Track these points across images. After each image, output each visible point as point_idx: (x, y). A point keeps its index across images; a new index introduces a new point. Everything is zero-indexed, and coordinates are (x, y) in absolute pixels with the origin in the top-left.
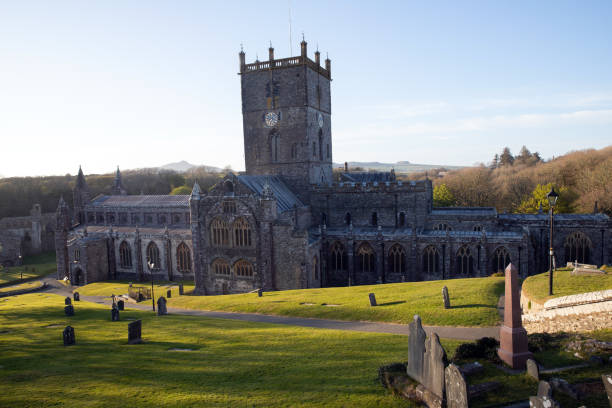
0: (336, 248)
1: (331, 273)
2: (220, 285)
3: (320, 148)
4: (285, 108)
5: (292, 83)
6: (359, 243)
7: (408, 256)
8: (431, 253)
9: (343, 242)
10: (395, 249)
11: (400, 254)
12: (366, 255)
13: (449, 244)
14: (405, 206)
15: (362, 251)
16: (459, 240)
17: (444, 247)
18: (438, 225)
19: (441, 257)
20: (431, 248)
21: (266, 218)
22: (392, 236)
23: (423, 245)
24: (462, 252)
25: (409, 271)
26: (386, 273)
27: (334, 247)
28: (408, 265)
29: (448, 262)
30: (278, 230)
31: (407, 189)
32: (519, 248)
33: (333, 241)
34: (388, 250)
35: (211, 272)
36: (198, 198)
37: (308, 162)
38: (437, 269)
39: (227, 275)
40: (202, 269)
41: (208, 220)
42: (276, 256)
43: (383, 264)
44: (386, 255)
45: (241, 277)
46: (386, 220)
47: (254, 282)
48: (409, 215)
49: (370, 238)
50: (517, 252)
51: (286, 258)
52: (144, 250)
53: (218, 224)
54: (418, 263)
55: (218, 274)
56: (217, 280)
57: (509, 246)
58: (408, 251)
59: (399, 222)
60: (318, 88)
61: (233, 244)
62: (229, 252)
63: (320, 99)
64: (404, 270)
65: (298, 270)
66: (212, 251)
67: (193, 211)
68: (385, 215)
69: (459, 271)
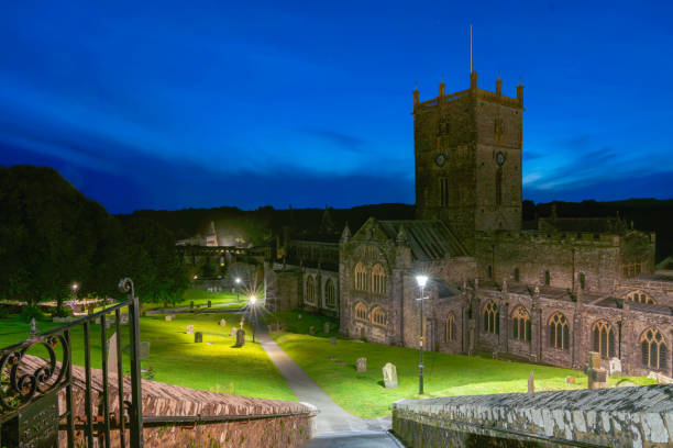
0: (489, 307)
1: (481, 335)
3: (498, 189)
4: (453, 146)
5: (460, 119)
6: (514, 305)
7: (571, 329)
8: (604, 330)
9: (496, 301)
10: (556, 318)
11: (563, 325)
12: (522, 320)
13: (629, 322)
14: (584, 264)
15: (517, 314)
16: (642, 318)
17: (620, 324)
18: (631, 295)
19: (617, 338)
20: (604, 323)
21: (398, 266)
22: (552, 302)
23: (592, 318)
24: (650, 335)
25: (571, 349)
26: (543, 346)
27: (486, 307)
28: (571, 341)
29: (623, 346)
30: (408, 280)
31: (588, 243)
33: (484, 299)
34: (547, 318)
35: (353, 315)
36: (346, 241)
37: (475, 206)
38: (612, 354)
39: (366, 320)
40: (346, 310)
41: (352, 263)
42: (406, 307)
43: (540, 334)
44: (544, 324)
45: (376, 324)
46: (561, 281)
47: (386, 331)
48: (590, 277)
49: (525, 299)
51: (415, 310)
52: (323, 286)
53: (360, 268)
54: (585, 340)
55: (359, 319)
56: (357, 323)
58: (572, 323)
59: (577, 284)
60: (497, 121)
61: (372, 289)
62: (368, 298)
63: (500, 133)
64: (566, 346)
65: (424, 326)
66: (355, 293)
67: (341, 253)
68: (559, 273)
69: (644, 362)
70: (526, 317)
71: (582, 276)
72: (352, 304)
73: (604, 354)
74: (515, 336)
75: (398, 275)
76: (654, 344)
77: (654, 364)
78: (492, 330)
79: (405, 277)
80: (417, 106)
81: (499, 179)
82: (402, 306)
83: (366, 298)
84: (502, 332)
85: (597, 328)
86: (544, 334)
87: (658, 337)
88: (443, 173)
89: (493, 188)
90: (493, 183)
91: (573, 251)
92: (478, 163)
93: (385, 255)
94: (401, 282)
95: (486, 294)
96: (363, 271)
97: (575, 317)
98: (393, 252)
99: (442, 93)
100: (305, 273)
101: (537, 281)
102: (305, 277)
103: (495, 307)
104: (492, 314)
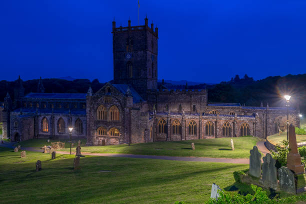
0: (161, 122)
1: (158, 135)
2: (101, 141)
4: (136, 51)
5: (140, 38)
6: (173, 120)
7: (198, 126)
8: (210, 125)
9: (165, 119)
10: (191, 123)
11: (194, 126)
12: (177, 126)
13: (219, 121)
14: (196, 102)
15: (174, 124)
16: (223, 119)
17: (216, 122)
18: (212, 112)
19: (215, 127)
20: (210, 123)
21: (128, 106)
22: (190, 117)
23: (206, 121)
24: (225, 125)
25: (198, 134)
26: (186, 135)
28: (198, 131)
29: (218, 130)
30: (133, 113)
31: (197, 93)
32: (254, 123)
33: (160, 119)
34: (188, 124)
35: (96, 134)
36: (91, 95)
37: (147, 78)
38: (213, 134)
39: (105, 136)
40: (92, 132)
41: (96, 106)
42: (132, 126)
43: (185, 130)
44: (187, 126)
45: (112, 136)
46: (186, 109)
47: (120, 139)
48: (197, 106)
49: (179, 117)
50: (252, 125)
51: (138, 127)
52: (56, 122)
53: (101, 109)
54: (203, 130)
55: (100, 135)
56: (99, 138)
57: (249, 122)
58: (198, 124)
59: (192, 109)
60: (152, 42)
61: (109, 119)
62: (106, 124)
63: (152, 47)
64: (196, 134)
65: (143, 133)
66: (97, 123)
67: (88, 102)
68: (185, 106)
69: (224, 134)
70: (178, 124)
71: (194, 106)
72: (95, 128)
73: (209, 134)
74: (174, 133)
75: (128, 110)
76: (227, 128)
77: (227, 135)
78: (162, 132)
79: (132, 111)
80: (115, 29)
81: (152, 67)
82: (130, 125)
83: (105, 124)
84: (169, 132)
85: (207, 125)
86: (186, 130)
87: (228, 125)
88: (129, 63)
89: (151, 71)
90: (151, 68)
91: (191, 96)
92: (148, 59)
93: (119, 101)
94: (130, 114)
96: (103, 110)
97: (199, 122)
98: (125, 99)
99: (129, 25)
100: (40, 116)
101: (176, 110)
102: (41, 118)
103: (164, 121)
104: (163, 125)
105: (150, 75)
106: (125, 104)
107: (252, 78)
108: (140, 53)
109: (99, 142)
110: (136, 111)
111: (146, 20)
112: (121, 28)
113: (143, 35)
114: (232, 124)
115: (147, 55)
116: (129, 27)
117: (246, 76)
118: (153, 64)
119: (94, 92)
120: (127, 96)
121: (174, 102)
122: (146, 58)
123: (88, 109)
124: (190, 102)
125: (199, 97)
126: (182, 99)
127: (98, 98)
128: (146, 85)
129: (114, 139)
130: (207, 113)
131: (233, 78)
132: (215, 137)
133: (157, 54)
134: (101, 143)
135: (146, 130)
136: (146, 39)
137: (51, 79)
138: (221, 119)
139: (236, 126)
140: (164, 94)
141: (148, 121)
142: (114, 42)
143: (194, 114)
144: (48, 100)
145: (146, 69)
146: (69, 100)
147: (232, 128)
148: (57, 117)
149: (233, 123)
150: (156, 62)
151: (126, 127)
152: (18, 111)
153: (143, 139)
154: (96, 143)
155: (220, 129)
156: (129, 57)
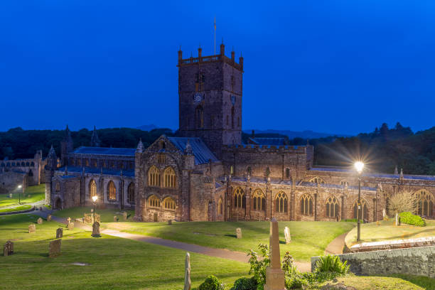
0: (238, 192)
1: (233, 210)
2: (153, 214)
3: (233, 119)
4: (208, 91)
5: (213, 73)
6: (254, 189)
7: (289, 201)
8: (307, 199)
9: (243, 187)
10: (280, 195)
11: (283, 199)
12: (259, 198)
13: (320, 194)
14: (289, 164)
15: (256, 195)
16: (327, 191)
17: (316, 195)
18: (313, 179)
19: (314, 203)
20: (307, 196)
21: (186, 168)
22: (278, 186)
23: (301, 193)
24: (330, 200)
25: (289, 212)
26: (273, 212)
27: (236, 191)
28: (289, 207)
29: (318, 207)
30: (194, 177)
31: (291, 151)
32: (374, 200)
33: (235, 187)
34: (275, 196)
35: (147, 205)
36: (141, 151)
37: (222, 129)
38: (311, 212)
39: (158, 208)
40: (141, 202)
41: (146, 167)
42: (192, 196)
43: (271, 206)
44: (273, 199)
45: (167, 209)
46: (276, 173)
47: (176, 214)
48: (292, 170)
49: (262, 185)
50: (372, 202)
51: (199, 197)
52: (105, 186)
53: (153, 171)
54: (297, 206)
55: (152, 207)
56: (151, 211)
57: (367, 198)
58: (289, 197)
59: (285, 175)
60: (232, 77)
61: (163, 185)
62: (160, 191)
63: (233, 84)
64: (286, 211)
65: (206, 207)
66: (148, 189)
67: (137, 161)
68: (275, 169)
69: (328, 214)
70: (262, 196)
71: (288, 170)
72: (146, 197)
73: (306, 212)
74: (255, 208)
75: (186, 174)
76: (332, 205)
77: (332, 215)
78: (239, 206)
79: (192, 175)
80: (181, 61)
81: (233, 113)
82: (189, 195)
83: (158, 192)
84: (248, 206)
85: (303, 199)
86: (273, 205)
87: (334, 200)
88: (199, 107)
89: (230, 118)
90: (230, 115)
91: (283, 156)
92: (224, 102)
93: (176, 161)
94: (189, 178)
95: (237, 184)
96: (156, 173)
97: (291, 193)
98: (183, 158)
99: (199, 55)
100: (87, 177)
101: (261, 174)
102: (88, 180)
103: (242, 191)
104: (240, 196)
105: (227, 124)
106: (183, 165)
107: (408, 129)
108: (214, 93)
109: (150, 215)
110: (197, 176)
111: (222, 46)
112: (192, 59)
113: (218, 68)
114: (340, 200)
115: (222, 97)
116: (200, 58)
117: (399, 125)
118: (233, 109)
119: (146, 147)
120: (186, 153)
121: (259, 164)
122: (222, 100)
123: (137, 171)
124: (281, 165)
125: (295, 156)
126: (270, 160)
127: (149, 155)
128: (221, 139)
129: (169, 213)
130: (307, 180)
131: (379, 129)
132: (314, 217)
133: (241, 95)
134: (152, 218)
135: (210, 202)
136: (221, 75)
137: (122, 129)
138: (323, 191)
139: (346, 203)
140: (246, 152)
141: (214, 191)
142: (180, 78)
143: (286, 183)
144: (99, 156)
145: (222, 117)
146: (124, 157)
147: (341, 206)
148: (107, 180)
149: (342, 197)
150: (240, 107)
151: (184, 197)
152: (62, 171)
153: (206, 215)
154: (146, 217)
155: (322, 206)
156: (198, 99)
